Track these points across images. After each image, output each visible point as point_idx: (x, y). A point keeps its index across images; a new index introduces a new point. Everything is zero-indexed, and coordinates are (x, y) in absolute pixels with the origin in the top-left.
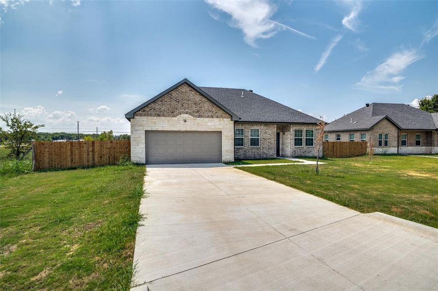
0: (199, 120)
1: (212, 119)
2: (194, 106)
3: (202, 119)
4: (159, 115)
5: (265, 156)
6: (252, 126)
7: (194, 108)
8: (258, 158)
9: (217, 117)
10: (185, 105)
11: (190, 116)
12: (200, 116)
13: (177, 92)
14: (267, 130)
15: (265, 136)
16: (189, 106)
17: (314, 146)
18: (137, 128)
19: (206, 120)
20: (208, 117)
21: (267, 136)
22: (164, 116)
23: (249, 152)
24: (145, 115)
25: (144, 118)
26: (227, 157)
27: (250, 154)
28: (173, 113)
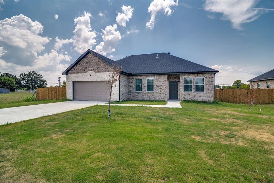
0: (98, 74)
1: (105, 73)
2: (95, 65)
3: (99, 73)
4: (78, 73)
5: (157, 99)
6: (148, 77)
7: (96, 67)
8: (152, 100)
9: (108, 71)
10: (91, 66)
11: (93, 72)
12: (98, 72)
13: (87, 58)
14: (159, 80)
15: (158, 84)
16: (93, 66)
17: (204, 92)
18: (69, 80)
19: (102, 73)
20: (103, 72)
21: (159, 84)
22: (80, 73)
23: (145, 95)
24: (72, 73)
25: (72, 75)
26: (114, 98)
27: (146, 97)
28: (84, 71)
